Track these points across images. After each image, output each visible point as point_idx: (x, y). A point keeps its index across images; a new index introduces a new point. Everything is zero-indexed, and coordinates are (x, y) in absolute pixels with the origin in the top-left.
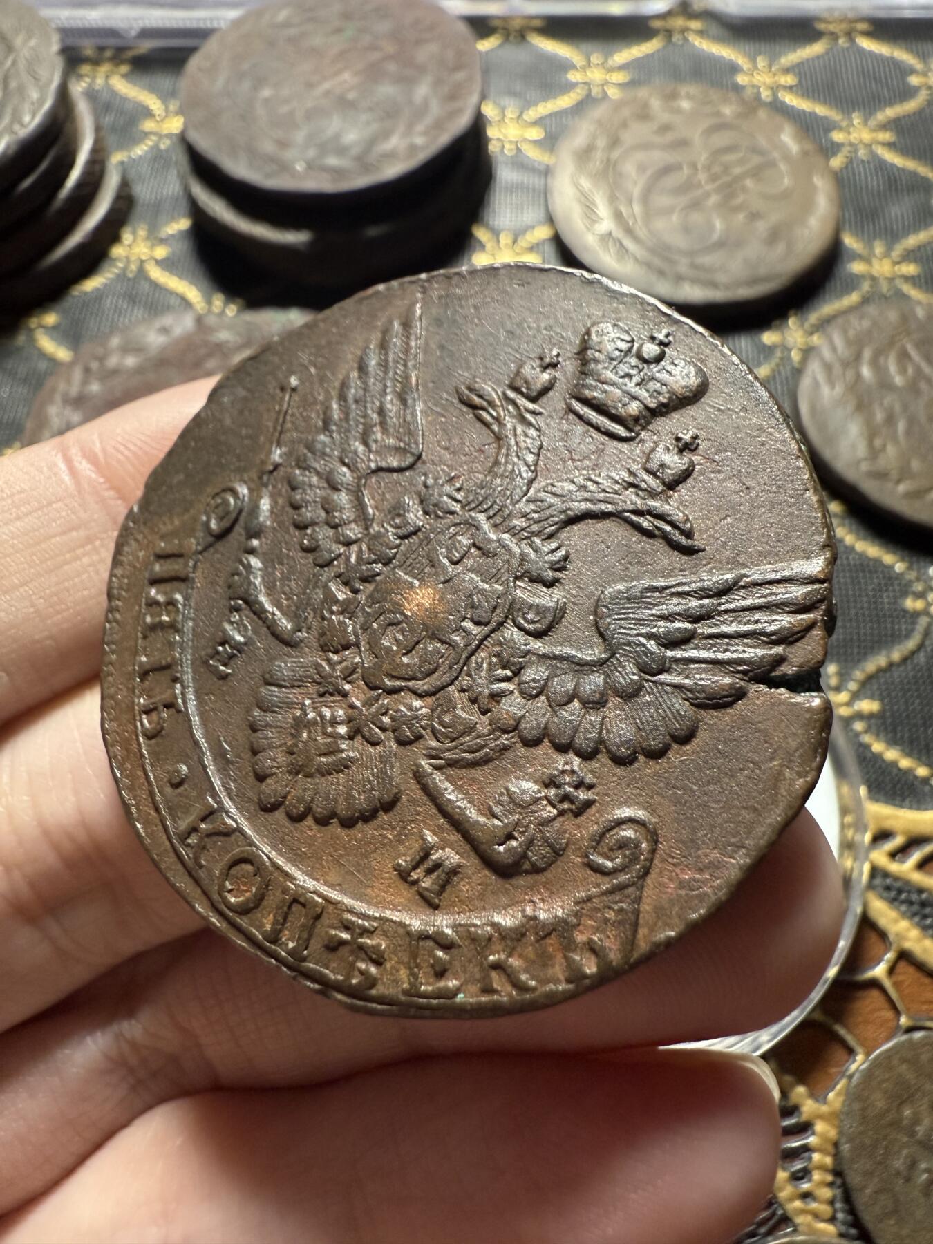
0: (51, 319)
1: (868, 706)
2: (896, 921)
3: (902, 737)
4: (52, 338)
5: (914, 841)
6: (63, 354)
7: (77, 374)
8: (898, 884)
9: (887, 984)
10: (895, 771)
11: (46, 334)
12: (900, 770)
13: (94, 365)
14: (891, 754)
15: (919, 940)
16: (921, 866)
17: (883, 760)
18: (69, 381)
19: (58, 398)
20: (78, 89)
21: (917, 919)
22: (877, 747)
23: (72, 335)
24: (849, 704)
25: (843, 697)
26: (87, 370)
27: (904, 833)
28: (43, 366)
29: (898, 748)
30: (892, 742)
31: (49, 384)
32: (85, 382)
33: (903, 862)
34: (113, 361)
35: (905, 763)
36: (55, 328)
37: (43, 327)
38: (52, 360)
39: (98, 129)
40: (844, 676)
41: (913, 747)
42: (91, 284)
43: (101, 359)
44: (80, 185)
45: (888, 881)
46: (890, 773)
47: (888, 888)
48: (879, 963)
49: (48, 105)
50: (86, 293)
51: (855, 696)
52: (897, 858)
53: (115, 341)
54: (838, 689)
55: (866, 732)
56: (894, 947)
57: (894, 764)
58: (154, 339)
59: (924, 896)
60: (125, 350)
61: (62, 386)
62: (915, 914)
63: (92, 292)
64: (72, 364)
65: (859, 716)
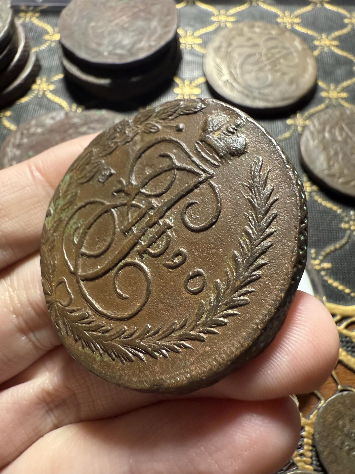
0: (8, 113)
1: (327, 265)
3: (339, 278)
4: (9, 121)
5: (344, 318)
6: (13, 127)
7: (18, 136)
10: (337, 290)
11: (6, 119)
12: (339, 290)
13: (25, 132)
14: (335, 284)
15: (345, 356)
16: (347, 327)
17: (332, 286)
18: (15, 138)
19: (11, 145)
20: (18, 22)
21: (345, 348)
22: (330, 281)
23: (16, 120)
24: (319, 264)
25: (317, 262)
26: (22, 134)
27: (340, 314)
28: (5, 132)
29: (338, 281)
30: (336, 279)
31: (7, 139)
32: (21, 139)
33: (340, 326)
34: (32, 130)
35: (341, 287)
36: (10, 117)
37: (6, 117)
38: (9, 130)
39: (26, 38)
40: (317, 254)
41: (344, 281)
42: (24, 100)
43: (28, 130)
44: (19, 60)
46: (335, 292)
49: (6, 28)
50: (22, 103)
51: (322, 261)
53: (33, 122)
54: (315, 259)
55: (326, 275)
57: (337, 288)
58: (49, 121)
59: (348, 339)
60: (37, 126)
61: (12, 140)
62: (344, 346)
63: (25, 103)
64: (16, 132)
65: (323, 269)
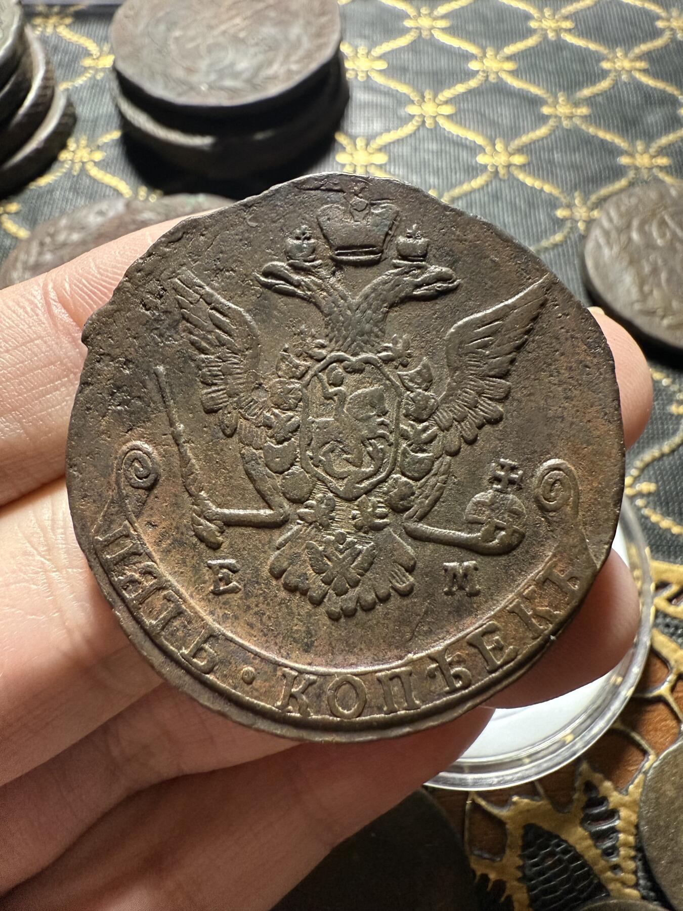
0: (13, 207)
1: (647, 487)
2: (675, 651)
3: (673, 510)
4: (15, 222)
6: (23, 233)
7: (35, 248)
8: (676, 622)
9: (671, 699)
10: (669, 536)
11: (10, 219)
12: (673, 535)
13: (48, 240)
14: (665, 523)
17: (660, 528)
18: (28, 252)
19: (19, 265)
20: (32, 35)
22: (655, 518)
23: (30, 219)
24: (632, 485)
25: (628, 480)
26: (42, 244)
27: (678, 583)
28: (8, 242)
29: (671, 518)
30: (667, 514)
31: (13, 254)
32: (40, 253)
33: (678, 605)
34: (62, 237)
35: (676, 529)
36: (17, 213)
37: (8, 213)
38: (15, 238)
39: (48, 63)
41: (682, 517)
42: (44, 181)
43: (52, 236)
44: (35, 105)
45: (668, 620)
46: (665, 538)
47: (668, 626)
48: (663, 684)
49: (9, 42)
50: (40, 187)
51: (637, 480)
52: (674, 602)
53: (64, 222)
55: (646, 507)
56: (674, 670)
57: (668, 530)
58: (93, 220)
60: (71, 228)
61: (22, 257)
63: (45, 187)
64: (29, 241)
65: (640, 495)
